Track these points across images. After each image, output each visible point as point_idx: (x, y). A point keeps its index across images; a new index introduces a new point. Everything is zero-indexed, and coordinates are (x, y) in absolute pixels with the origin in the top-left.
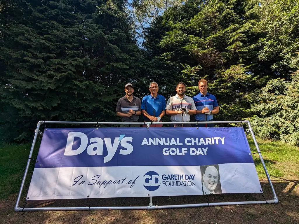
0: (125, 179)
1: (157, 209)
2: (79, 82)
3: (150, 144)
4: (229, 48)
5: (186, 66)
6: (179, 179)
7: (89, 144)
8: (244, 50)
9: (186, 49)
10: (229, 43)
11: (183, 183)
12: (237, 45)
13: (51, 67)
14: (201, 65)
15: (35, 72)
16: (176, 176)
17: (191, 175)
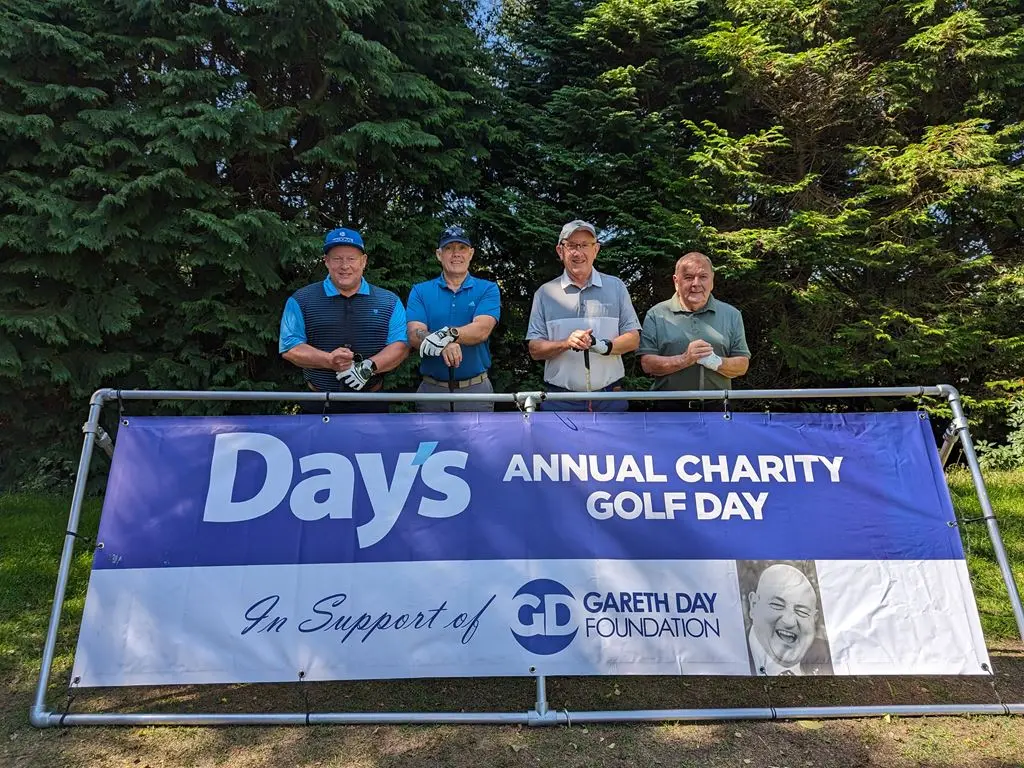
0: (441, 608)
1: (565, 724)
2: (214, 218)
3: (538, 477)
4: (920, 41)
5: (709, 130)
6: (650, 610)
7: (298, 477)
8: (995, 49)
9: (709, 48)
10: (920, 18)
11: (666, 627)
12: (959, 28)
13: (87, 148)
14: (781, 127)
15: (17, 173)
16: (638, 598)
17: (698, 596)
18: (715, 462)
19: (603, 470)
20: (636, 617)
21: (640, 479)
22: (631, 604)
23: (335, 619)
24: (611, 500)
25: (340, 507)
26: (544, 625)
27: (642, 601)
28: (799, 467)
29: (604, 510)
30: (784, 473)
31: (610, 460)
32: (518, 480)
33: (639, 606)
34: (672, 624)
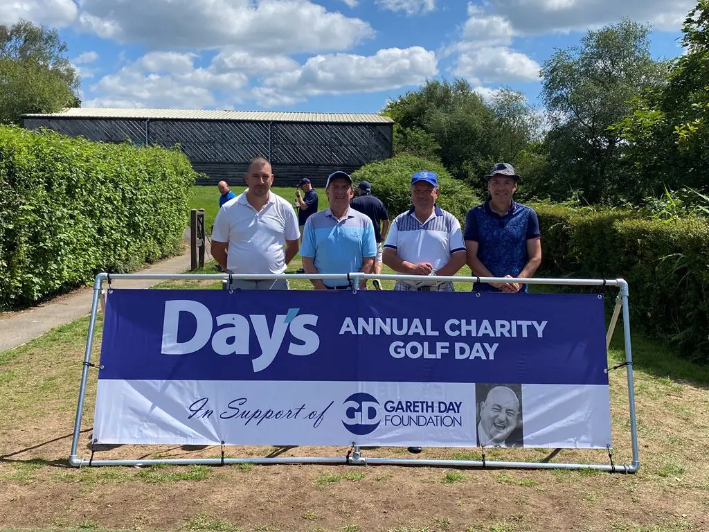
0: (302, 408)
3: (360, 332)
6: (422, 411)
7: (216, 328)
16: (416, 404)
17: (451, 403)
18: (469, 323)
19: (400, 328)
20: (414, 415)
21: (422, 333)
22: (412, 408)
23: (241, 412)
24: (404, 347)
25: (242, 348)
26: (362, 419)
27: (418, 406)
28: (519, 328)
29: (399, 353)
30: (510, 332)
31: (405, 321)
32: (348, 333)
33: (416, 409)
34: (434, 419)
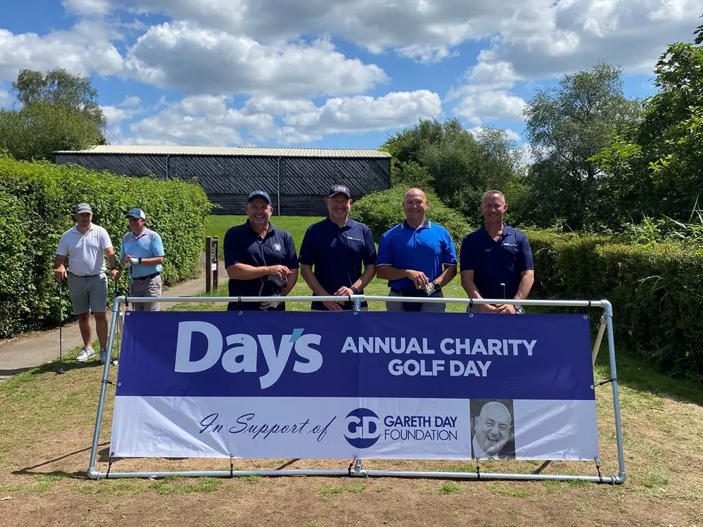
0: (306, 422)
3: (361, 351)
6: (420, 426)
7: (226, 348)
11: (428, 435)
16: (414, 419)
17: (447, 418)
18: (463, 342)
19: (398, 347)
20: (412, 430)
21: (419, 352)
22: (410, 423)
23: (249, 427)
24: (402, 364)
25: (250, 366)
26: (363, 433)
27: (416, 421)
28: (510, 347)
29: (398, 370)
30: (501, 350)
31: (403, 340)
32: (350, 352)
33: (414, 423)
34: (431, 433)
